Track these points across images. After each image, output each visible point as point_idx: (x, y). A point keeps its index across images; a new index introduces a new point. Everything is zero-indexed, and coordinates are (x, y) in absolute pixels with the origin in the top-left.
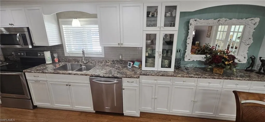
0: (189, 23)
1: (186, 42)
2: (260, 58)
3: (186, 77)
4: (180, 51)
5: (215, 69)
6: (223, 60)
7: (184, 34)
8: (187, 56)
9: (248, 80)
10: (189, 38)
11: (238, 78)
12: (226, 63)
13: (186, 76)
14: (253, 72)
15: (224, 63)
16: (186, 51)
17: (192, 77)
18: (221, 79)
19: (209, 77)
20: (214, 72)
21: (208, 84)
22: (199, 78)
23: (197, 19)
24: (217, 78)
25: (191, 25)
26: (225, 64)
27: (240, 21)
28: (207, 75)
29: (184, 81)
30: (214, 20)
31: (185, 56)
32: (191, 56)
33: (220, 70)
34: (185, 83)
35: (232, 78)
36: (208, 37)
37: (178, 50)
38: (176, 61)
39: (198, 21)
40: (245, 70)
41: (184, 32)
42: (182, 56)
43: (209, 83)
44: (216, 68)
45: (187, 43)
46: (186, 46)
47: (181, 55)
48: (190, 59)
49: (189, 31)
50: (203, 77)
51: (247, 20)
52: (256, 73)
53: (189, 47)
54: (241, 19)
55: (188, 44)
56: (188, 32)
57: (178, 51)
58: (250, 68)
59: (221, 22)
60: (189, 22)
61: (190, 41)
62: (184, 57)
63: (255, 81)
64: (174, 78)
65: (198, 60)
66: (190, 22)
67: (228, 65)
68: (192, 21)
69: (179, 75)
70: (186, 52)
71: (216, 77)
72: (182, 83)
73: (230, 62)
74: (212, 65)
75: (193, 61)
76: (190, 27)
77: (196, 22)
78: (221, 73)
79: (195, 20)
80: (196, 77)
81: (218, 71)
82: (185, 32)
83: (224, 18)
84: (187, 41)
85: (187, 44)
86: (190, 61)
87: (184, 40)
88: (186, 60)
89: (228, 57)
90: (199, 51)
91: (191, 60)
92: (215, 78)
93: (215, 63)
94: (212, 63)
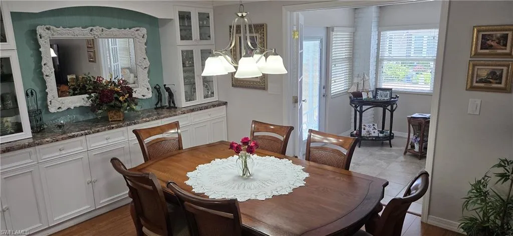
0: (36, 34)
1: (42, 74)
2: (165, 85)
3: (63, 139)
4: (34, 94)
5: (111, 114)
6: (116, 95)
7: (31, 56)
8: (52, 101)
9: (156, 119)
10: (45, 65)
11: (144, 119)
12: (121, 98)
13: (61, 137)
14: (164, 108)
15: (117, 99)
16: (47, 91)
17: (73, 137)
18: (123, 127)
19: (103, 128)
20: (110, 120)
21: (105, 142)
22: (87, 134)
23: (51, 27)
24: (117, 127)
25: (41, 38)
26: (120, 101)
27: (123, 32)
28: (99, 126)
29: (60, 150)
30: (82, 28)
31: (49, 103)
32: (61, 100)
33: (118, 114)
34: (63, 152)
35: (136, 121)
36: (92, 61)
37: (29, 92)
38: (30, 116)
39: (54, 31)
40: (155, 109)
41: (29, 52)
42: (42, 104)
43: (107, 139)
44: (111, 112)
45: (45, 74)
46: (44, 82)
47: (39, 103)
48: (60, 108)
49: (40, 50)
50: (93, 130)
51: (132, 30)
52: (167, 108)
53: (51, 82)
54: (123, 29)
55: (47, 76)
56: (40, 52)
57: (30, 94)
58: (159, 105)
59: (97, 34)
60: (34, 32)
61: (49, 71)
62: (47, 106)
63: (164, 118)
64: (37, 147)
65: (78, 105)
66: (37, 32)
67: (125, 101)
68: (40, 30)
69: (46, 140)
70: (47, 94)
71: (114, 126)
72: (57, 154)
73: (126, 97)
74: (103, 108)
75: (69, 109)
76: (41, 41)
77: (49, 32)
78: (120, 119)
79: (48, 29)
80: (82, 135)
81: (115, 117)
82: (32, 52)
83: (98, 27)
84: (43, 70)
85: (45, 77)
86: (60, 110)
87: (35, 70)
88: (52, 109)
89: (121, 90)
90: (74, 89)
91: (64, 108)
92: (113, 128)
93: (106, 103)
94: (102, 105)
